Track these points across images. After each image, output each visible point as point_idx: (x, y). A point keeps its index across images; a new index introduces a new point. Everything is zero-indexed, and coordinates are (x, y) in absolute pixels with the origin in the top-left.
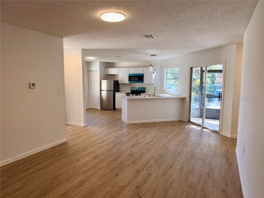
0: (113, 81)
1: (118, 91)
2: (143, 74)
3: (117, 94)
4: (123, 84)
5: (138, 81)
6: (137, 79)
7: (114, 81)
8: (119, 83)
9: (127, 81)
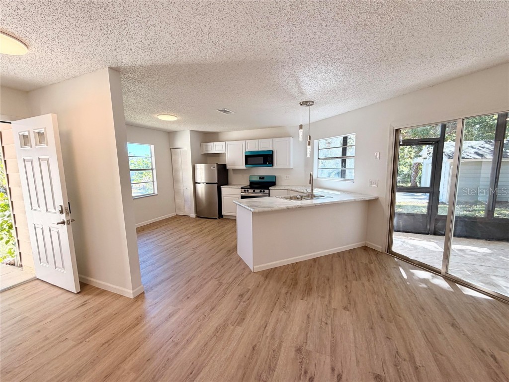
0: (216, 165)
1: (226, 183)
2: (273, 151)
3: (224, 189)
4: (235, 170)
5: (263, 164)
6: (261, 160)
7: (218, 165)
8: (227, 168)
9: (242, 165)
